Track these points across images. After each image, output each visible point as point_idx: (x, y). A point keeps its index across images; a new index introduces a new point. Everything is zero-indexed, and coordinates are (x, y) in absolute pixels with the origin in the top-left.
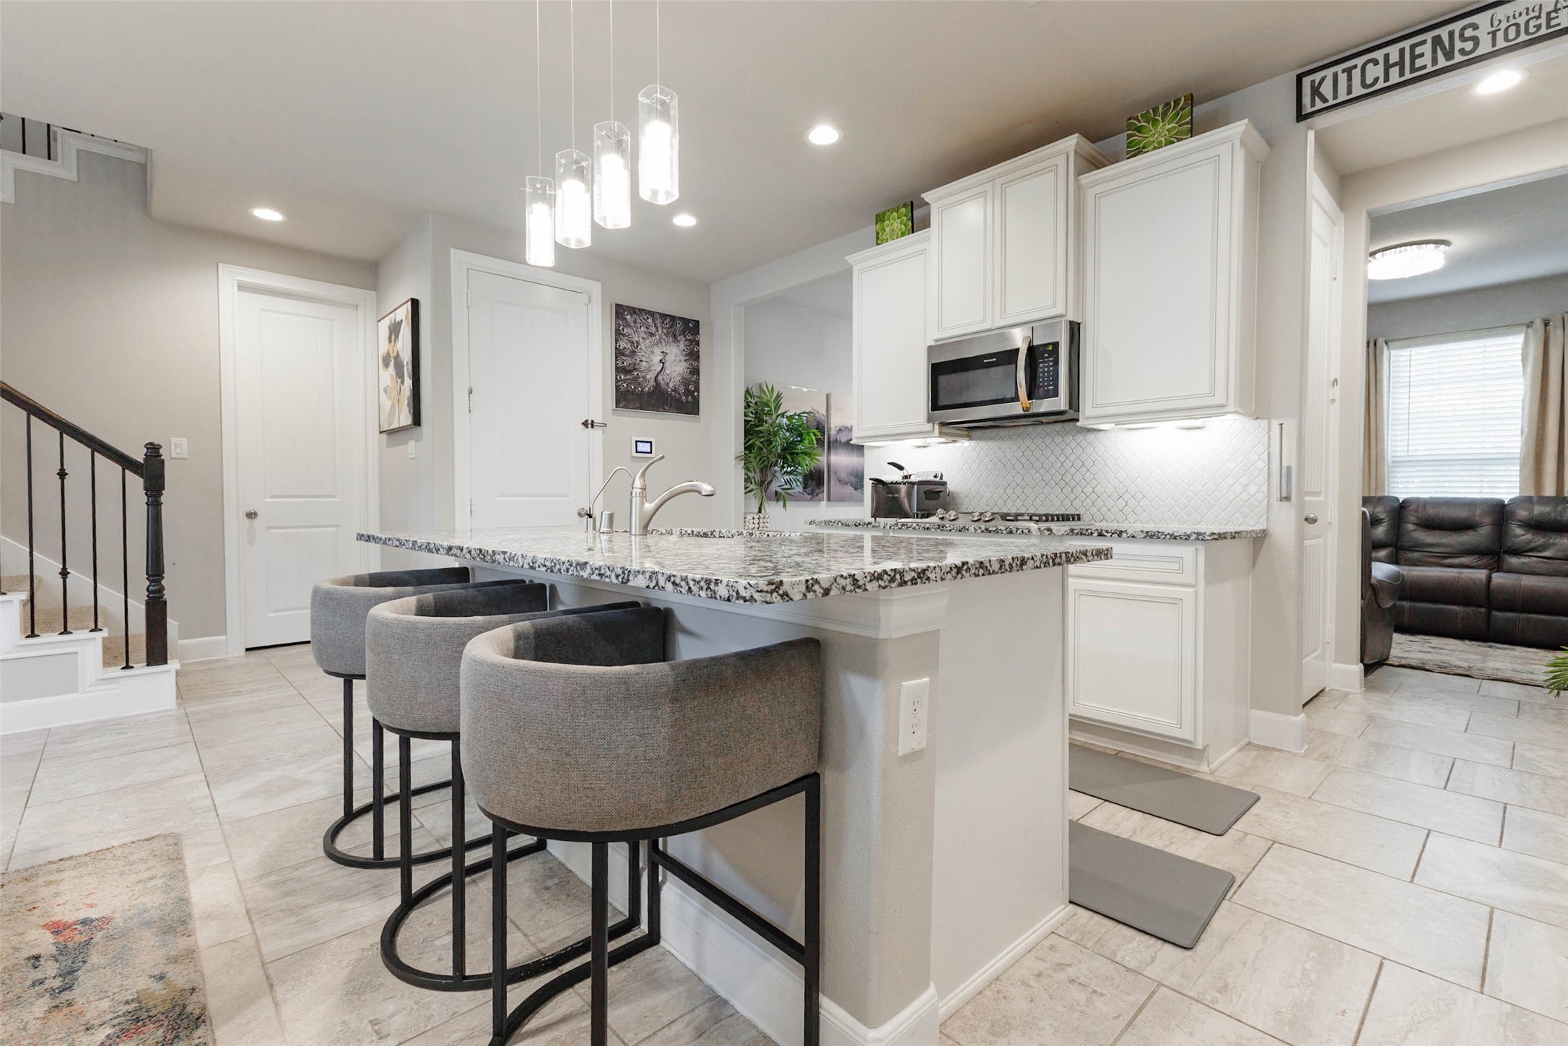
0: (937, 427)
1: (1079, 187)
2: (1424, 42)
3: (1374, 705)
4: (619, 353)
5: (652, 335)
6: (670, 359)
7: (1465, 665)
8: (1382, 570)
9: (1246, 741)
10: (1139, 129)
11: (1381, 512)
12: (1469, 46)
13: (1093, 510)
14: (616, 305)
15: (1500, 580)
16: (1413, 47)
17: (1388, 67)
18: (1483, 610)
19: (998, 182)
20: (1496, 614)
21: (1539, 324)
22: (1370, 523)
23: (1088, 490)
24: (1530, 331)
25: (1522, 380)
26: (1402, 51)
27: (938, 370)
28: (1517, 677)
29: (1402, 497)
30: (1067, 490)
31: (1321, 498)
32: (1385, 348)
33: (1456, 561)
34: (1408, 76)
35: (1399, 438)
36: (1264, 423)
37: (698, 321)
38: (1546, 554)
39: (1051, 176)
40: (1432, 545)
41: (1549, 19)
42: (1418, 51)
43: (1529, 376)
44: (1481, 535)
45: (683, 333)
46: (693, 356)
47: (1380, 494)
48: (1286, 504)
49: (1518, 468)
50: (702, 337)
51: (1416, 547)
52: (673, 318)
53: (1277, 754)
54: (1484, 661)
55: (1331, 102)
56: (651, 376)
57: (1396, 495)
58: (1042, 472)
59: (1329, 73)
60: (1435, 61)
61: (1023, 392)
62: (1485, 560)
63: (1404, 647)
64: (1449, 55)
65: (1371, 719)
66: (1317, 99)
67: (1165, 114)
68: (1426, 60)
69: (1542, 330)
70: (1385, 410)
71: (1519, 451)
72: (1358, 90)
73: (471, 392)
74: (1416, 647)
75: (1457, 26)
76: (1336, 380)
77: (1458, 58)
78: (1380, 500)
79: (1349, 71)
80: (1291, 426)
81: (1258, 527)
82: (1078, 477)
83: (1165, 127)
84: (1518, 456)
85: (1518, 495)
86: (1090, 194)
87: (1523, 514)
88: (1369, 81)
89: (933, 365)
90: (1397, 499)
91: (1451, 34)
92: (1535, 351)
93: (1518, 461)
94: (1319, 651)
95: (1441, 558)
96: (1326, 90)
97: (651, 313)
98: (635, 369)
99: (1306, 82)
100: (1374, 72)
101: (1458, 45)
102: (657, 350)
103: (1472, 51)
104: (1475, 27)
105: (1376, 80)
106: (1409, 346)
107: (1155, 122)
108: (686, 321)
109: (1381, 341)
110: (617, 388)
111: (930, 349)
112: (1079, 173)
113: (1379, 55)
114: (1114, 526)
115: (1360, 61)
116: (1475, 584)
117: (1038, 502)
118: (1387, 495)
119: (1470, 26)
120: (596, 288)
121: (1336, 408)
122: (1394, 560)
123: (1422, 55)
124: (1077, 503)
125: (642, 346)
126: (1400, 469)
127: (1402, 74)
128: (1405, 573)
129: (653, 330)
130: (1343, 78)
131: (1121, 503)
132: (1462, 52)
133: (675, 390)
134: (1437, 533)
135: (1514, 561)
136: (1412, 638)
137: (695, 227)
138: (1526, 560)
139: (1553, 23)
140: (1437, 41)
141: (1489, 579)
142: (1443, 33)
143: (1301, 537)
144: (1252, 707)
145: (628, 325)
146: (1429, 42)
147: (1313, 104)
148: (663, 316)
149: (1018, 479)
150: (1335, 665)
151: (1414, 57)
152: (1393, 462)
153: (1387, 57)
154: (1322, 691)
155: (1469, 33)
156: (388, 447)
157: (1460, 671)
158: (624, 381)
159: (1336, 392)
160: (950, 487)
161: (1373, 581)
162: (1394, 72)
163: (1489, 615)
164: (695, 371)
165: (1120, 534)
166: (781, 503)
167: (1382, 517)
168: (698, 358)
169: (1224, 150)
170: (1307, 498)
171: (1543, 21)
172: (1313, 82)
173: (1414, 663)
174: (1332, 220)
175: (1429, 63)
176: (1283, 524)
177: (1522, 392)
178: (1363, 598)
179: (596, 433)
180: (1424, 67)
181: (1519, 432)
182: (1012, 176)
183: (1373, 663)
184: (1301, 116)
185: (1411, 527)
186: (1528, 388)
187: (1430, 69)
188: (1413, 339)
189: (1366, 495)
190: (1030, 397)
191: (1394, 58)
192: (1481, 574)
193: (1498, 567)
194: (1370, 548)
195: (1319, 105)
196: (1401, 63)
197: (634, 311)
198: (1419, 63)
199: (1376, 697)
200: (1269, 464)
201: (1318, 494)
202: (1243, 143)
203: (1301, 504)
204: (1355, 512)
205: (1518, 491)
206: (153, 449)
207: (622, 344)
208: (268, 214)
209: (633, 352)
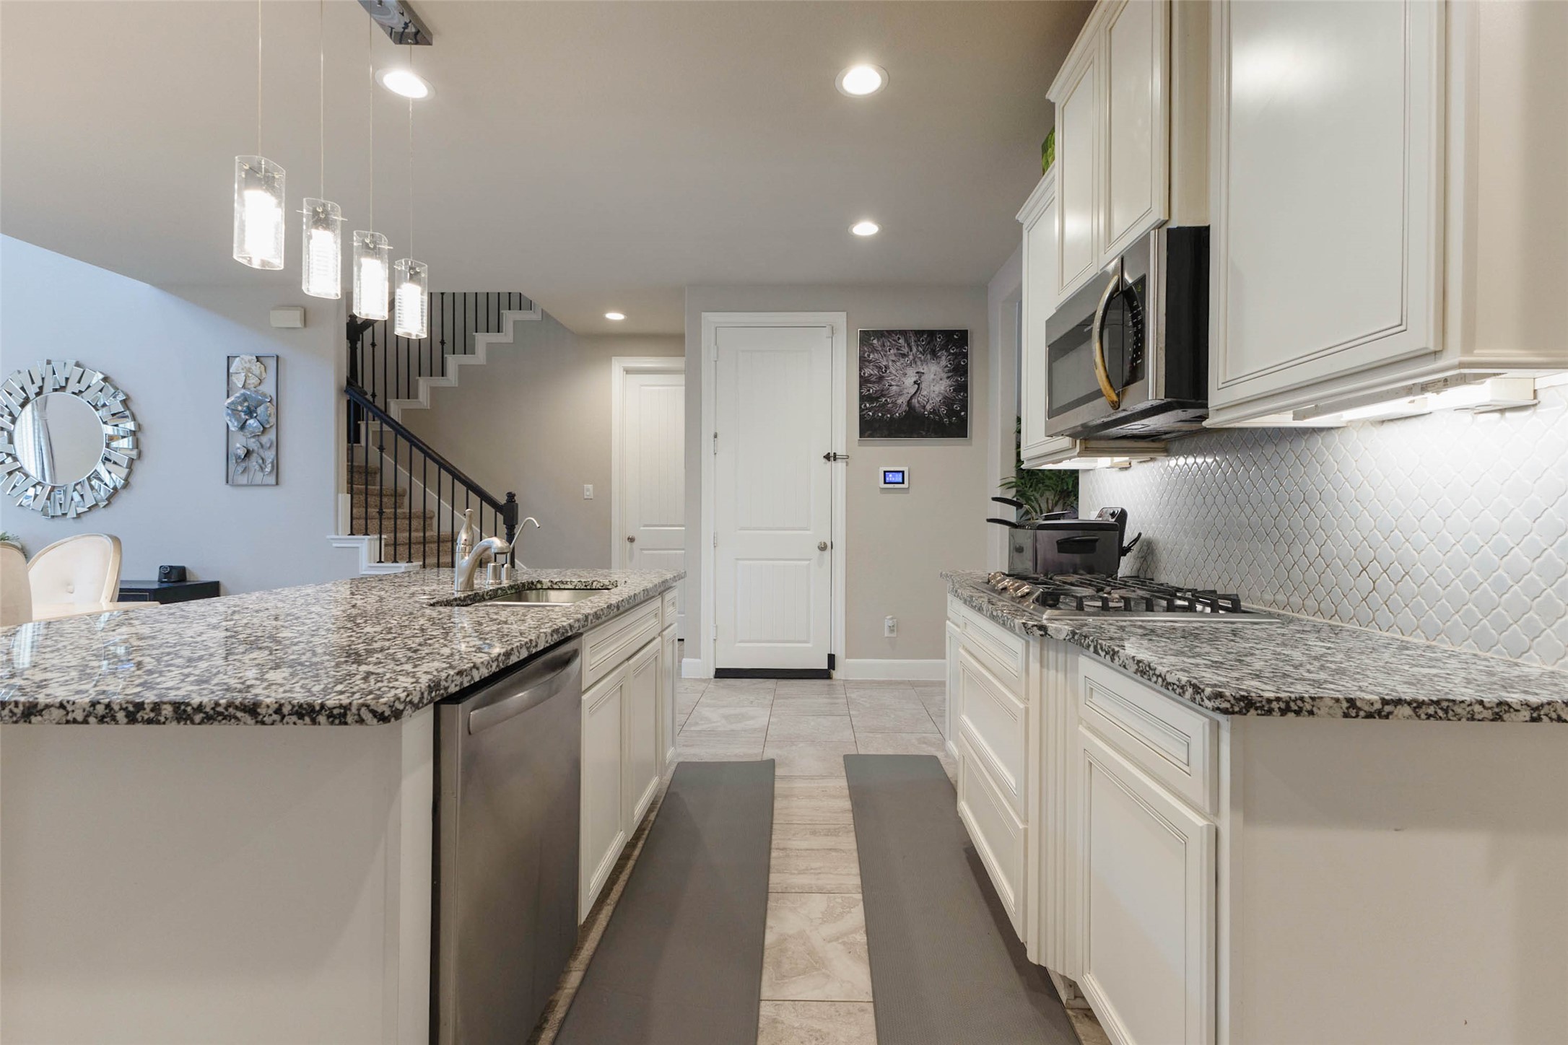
4: (864, 381)
5: (904, 356)
6: (928, 378)
14: (861, 331)
27: (1053, 356)
37: (966, 331)
45: (946, 347)
46: (959, 371)
50: (971, 349)
52: (932, 334)
56: (902, 401)
61: (1100, 376)
73: (714, 437)
89: (1050, 348)
97: (903, 333)
98: (883, 396)
102: (911, 371)
108: (948, 334)
110: (862, 417)
120: (840, 319)
125: (892, 369)
129: (906, 350)
133: (936, 412)
137: (879, 235)
145: (874, 350)
148: (919, 333)
158: (870, 409)
164: (962, 388)
168: (965, 373)
179: (840, 466)
197: (880, 334)
206: (511, 497)
207: (868, 371)
208: (615, 316)
209: (881, 379)
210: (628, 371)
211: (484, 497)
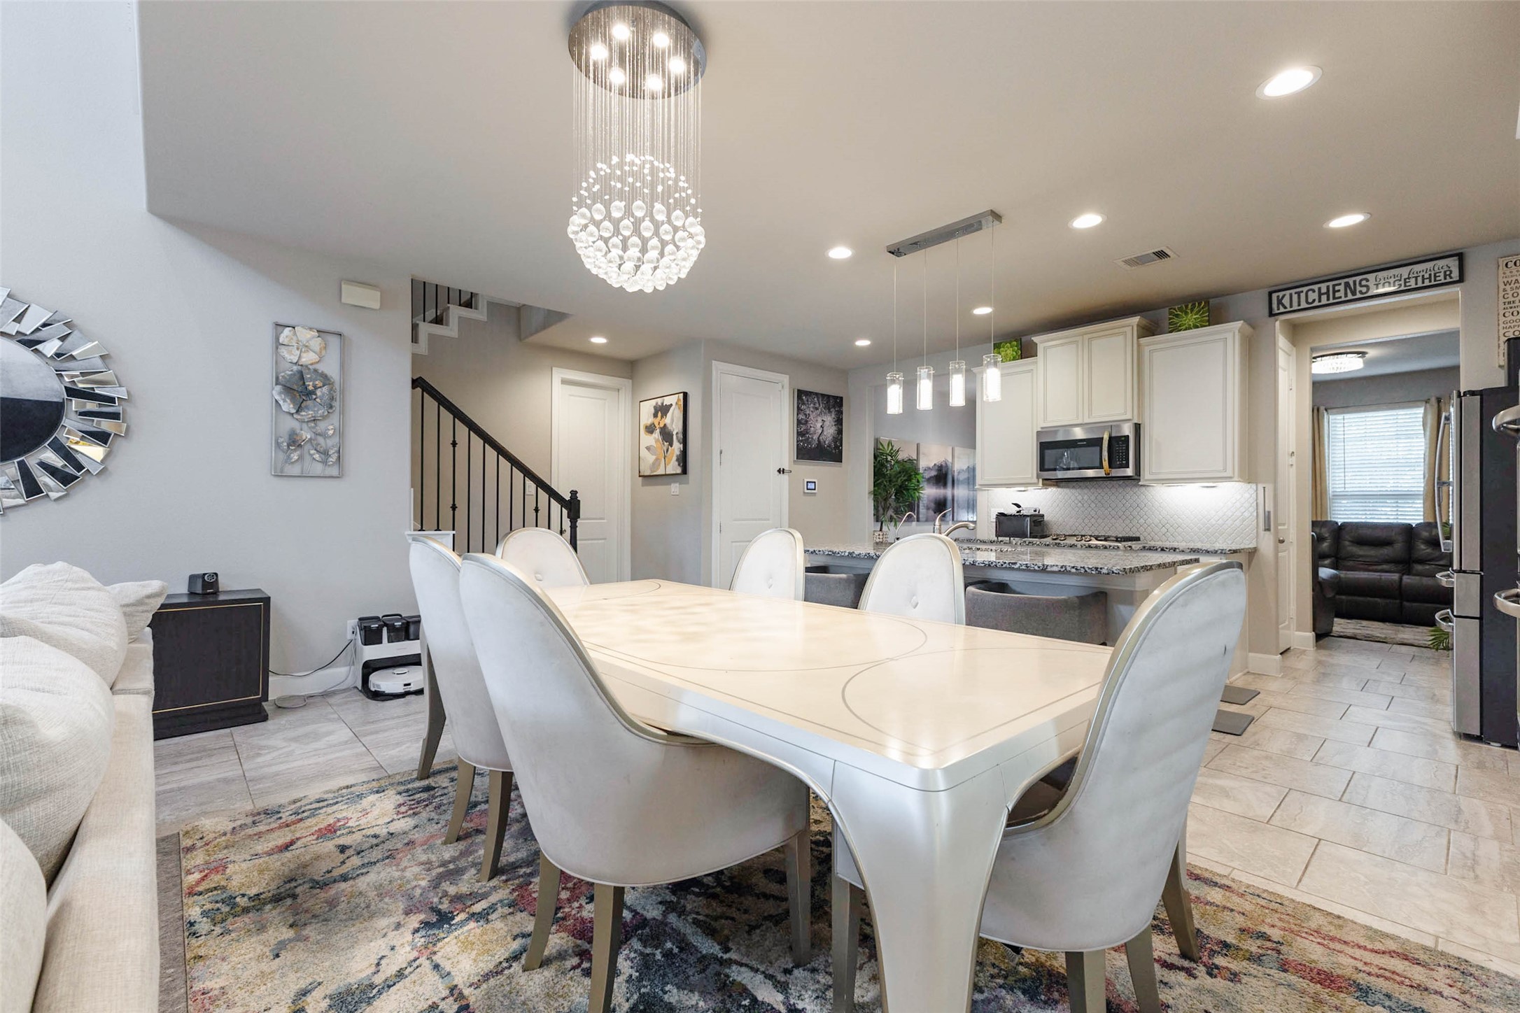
0: (1041, 480)
1: (1139, 345)
2: (1340, 284)
3: (1323, 655)
4: (799, 422)
5: (817, 409)
6: (827, 423)
7: (1383, 636)
8: (1325, 573)
9: (1247, 670)
10: (1177, 316)
11: (1325, 532)
12: (1364, 290)
13: (1145, 534)
14: (798, 390)
15: (1409, 581)
16: (1334, 286)
17: (1320, 294)
18: (1398, 601)
19: (1086, 337)
20: (1406, 604)
21: (1433, 400)
22: (1317, 541)
23: (1142, 521)
24: (1428, 405)
25: (1423, 440)
26: (1328, 287)
27: (1044, 447)
28: (1416, 642)
29: (1340, 522)
30: (1127, 522)
31: (1286, 527)
32: (1325, 414)
33: (1380, 567)
34: (1331, 301)
35: (1337, 475)
36: (1254, 486)
37: (841, 398)
38: (1441, 563)
39: (1121, 338)
40: (1361, 556)
41: (1405, 282)
42: (1337, 288)
43: (1428, 437)
44: (1398, 549)
45: (834, 407)
46: (839, 422)
47: (1324, 519)
48: (1268, 532)
49: (1422, 501)
50: (844, 409)
51: (1352, 557)
52: (829, 396)
53: (1265, 677)
54: (1396, 634)
55: (1289, 309)
56: (815, 437)
57: (1336, 520)
58: (1110, 509)
59: (1288, 292)
60: (1346, 295)
61: (1106, 464)
62: (1400, 567)
63: (1340, 625)
64: (1354, 293)
65: (1320, 662)
66: (1281, 307)
67: (1192, 310)
68: (1342, 294)
69: (1436, 405)
70: (1327, 458)
71: (1422, 489)
72: (1304, 305)
73: (721, 453)
74: (1350, 626)
75: (1358, 279)
76: (1293, 453)
77: (1359, 296)
78: (1325, 524)
79: (1299, 294)
80: (1269, 488)
81: (1252, 546)
82: (1135, 513)
83: (1191, 318)
84: (1422, 493)
85: (1422, 521)
86: (1146, 350)
87: (1425, 534)
88: (1310, 300)
89: (1041, 443)
90: (1337, 523)
91: (1355, 282)
92: (1431, 419)
93: (1422, 497)
94: (1287, 623)
95: (1368, 565)
96: (1286, 301)
97: (817, 394)
98: (807, 433)
99: (1274, 296)
100: (1312, 296)
101: (1358, 288)
102: (820, 419)
103: (1365, 293)
104: (1367, 280)
105: (1314, 301)
106: (1344, 413)
107: (1186, 313)
108: (836, 398)
109: (1322, 408)
110: (798, 445)
111: (1038, 433)
112: (1139, 337)
113: (1316, 287)
114: (1167, 544)
115: (1305, 289)
116: (1392, 585)
117: (1107, 528)
118: (1329, 519)
119: (1364, 279)
120: (785, 379)
121: (1293, 471)
122: (1334, 567)
123: (1339, 291)
124: (1134, 529)
125: (811, 417)
126: (1339, 501)
127: (1328, 299)
128: (1342, 576)
129: (817, 405)
130: (1295, 297)
131: (1164, 530)
132: (1361, 292)
133: (829, 446)
134: (1365, 548)
135: (1419, 567)
136: (1349, 621)
137: (870, 345)
138: (1427, 567)
139: (1408, 284)
140: (1347, 285)
141: (1401, 579)
142: (1351, 281)
143: (1277, 551)
144: (1250, 651)
145: (804, 404)
146: (1343, 284)
147: (1278, 309)
148: (823, 395)
149: (1093, 513)
150: (1297, 633)
151: (1334, 292)
152: (1334, 496)
153: (1320, 289)
154: (1289, 649)
155: (1364, 283)
156: (642, 486)
157: (1378, 639)
158: (801, 441)
159: (1293, 460)
160: (1046, 518)
161: (1320, 579)
162: (1324, 298)
163: (1401, 603)
164: (840, 432)
165: (1175, 550)
166: (893, 523)
167: (1327, 535)
168: (842, 424)
169: (1229, 336)
170: (1279, 527)
171: (1402, 282)
172: (1278, 296)
173: (1348, 635)
174: (1288, 354)
175: (1343, 296)
176: (1266, 544)
177: (1423, 448)
178: (1313, 590)
179: (785, 477)
180: (1340, 297)
181: (1422, 476)
182: (1094, 335)
183: (1322, 635)
184: (1271, 314)
185: (1347, 543)
186: (1428, 446)
187: (1343, 299)
188: (1346, 408)
189: (1314, 519)
190: (1110, 466)
191: (1324, 290)
192: (1395, 577)
193: (1409, 572)
194: (1318, 558)
195: (1282, 310)
196: (1327, 293)
197: (808, 394)
198: (1337, 295)
199: (1323, 652)
200: (1257, 509)
201: (1284, 524)
202: (1239, 331)
203: (1277, 531)
204: (1308, 534)
205: (1422, 517)
206: (574, 493)
207: (801, 416)
208: (599, 340)
209: (807, 422)
210: (564, 382)
211: (553, 494)
